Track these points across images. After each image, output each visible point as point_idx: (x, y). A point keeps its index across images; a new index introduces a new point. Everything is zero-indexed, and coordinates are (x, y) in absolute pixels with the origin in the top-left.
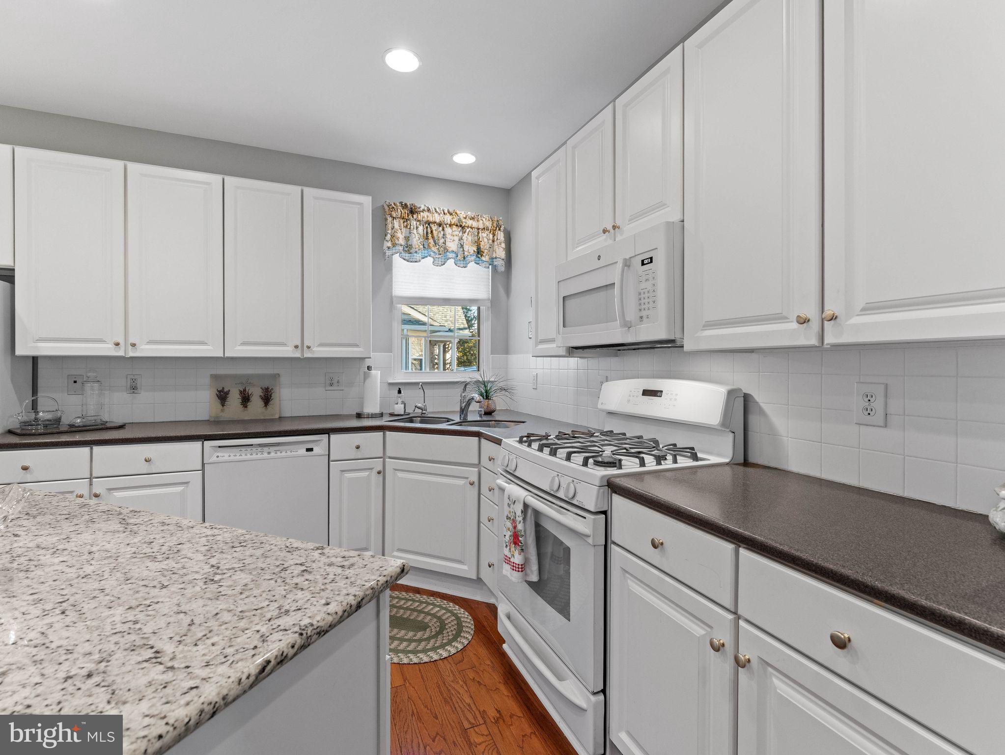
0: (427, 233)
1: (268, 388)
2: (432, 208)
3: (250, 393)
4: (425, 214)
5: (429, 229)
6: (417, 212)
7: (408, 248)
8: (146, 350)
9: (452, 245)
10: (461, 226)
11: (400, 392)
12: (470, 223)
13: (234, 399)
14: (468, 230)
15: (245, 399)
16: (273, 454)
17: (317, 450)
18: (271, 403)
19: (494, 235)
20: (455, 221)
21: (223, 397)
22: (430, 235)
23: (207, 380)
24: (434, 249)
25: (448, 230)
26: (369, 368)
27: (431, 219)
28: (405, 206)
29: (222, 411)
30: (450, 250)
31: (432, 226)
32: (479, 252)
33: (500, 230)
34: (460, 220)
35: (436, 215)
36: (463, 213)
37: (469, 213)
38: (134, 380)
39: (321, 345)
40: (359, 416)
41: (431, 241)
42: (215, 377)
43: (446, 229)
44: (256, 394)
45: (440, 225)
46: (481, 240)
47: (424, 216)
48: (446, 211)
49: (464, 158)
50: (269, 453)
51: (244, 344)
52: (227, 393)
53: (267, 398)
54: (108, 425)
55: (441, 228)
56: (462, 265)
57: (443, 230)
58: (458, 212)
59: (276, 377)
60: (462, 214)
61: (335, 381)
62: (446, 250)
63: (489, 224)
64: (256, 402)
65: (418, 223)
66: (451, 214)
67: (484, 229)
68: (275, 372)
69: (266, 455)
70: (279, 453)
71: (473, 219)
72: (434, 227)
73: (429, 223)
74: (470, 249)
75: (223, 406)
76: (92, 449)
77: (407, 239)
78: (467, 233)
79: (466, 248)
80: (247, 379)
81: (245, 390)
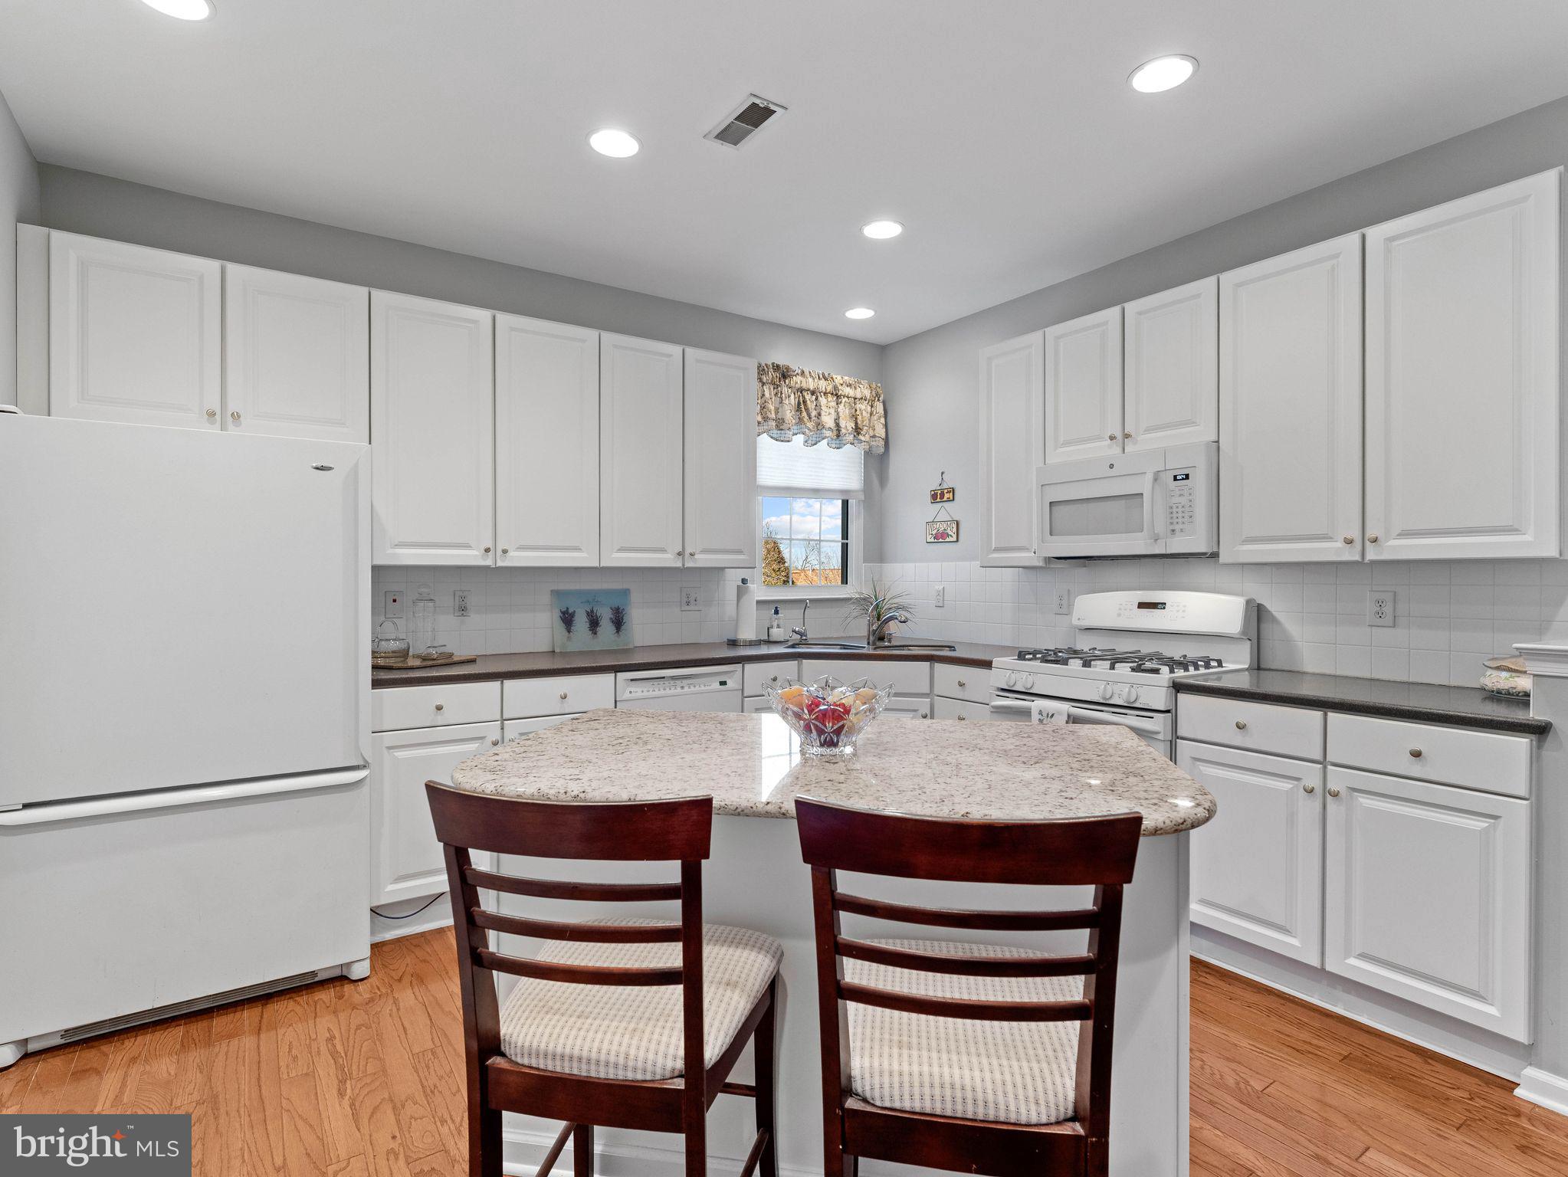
0: (799, 403)
1: (618, 609)
2: (807, 373)
3: (598, 615)
4: (799, 379)
5: (801, 398)
6: (789, 376)
7: (780, 423)
8: (518, 558)
9: (828, 420)
10: (836, 394)
11: (776, 612)
12: (848, 391)
13: (581, 622)
14: (844, 401)
15: (594, 623)
16: (686, 689)
17: (730, 684)
18: (623, 627)
19: (872, 406)
20: (830, 388)
21: (567, 619)
22: (802, 406)
23: (546, 598)
24: (810, 425)
25: (823, 400)
26: (744, 581)
27: (804, 385)
28: (776, 368)
29: (569, 638)
30: (827, 426)
31: (805, 394)
32: (857, 430)
33: (878, 400)
34: (835, 388)
35: (810, 380)
36: (839, 377)
37: (846, 378)
38: (463, 599)
39: (704, 551)
40: (733, 643)
41: (804, 414)
42: (557, 594)
43: (820, 398)
44: (605, 615)
45: (813, 393)
46: (858, 412)
47: (797, 381)
48: (821, 376)
49: (860, 313)
50: (682, 687)
51: (622, 550)
52: (572, 615)
53: (618, 622)
54: (456, 659)
55: (814, 397)
56: (834, 446)
57: (816, 399)
58: (834, 377)
59: (626, 593)
60: (838, 379)
61: (692, 599)
62: (820, 426)
63: (867, 393)
64: (606, 627)
65: (790, 391)
66: (826, 379)
67: (862, 398)
68: (625, 586)
69: (679, 690)
70: (692, 688)
71: (849, 385)
72: (808, 397)
73: (801, 390)
74: (847, 425)
75: (569, 632)
76: (502, 683)
77: (777, 411)
78: (842, 404)
79: (842, 424)
80: (591, 597)
81: (592, 611)
